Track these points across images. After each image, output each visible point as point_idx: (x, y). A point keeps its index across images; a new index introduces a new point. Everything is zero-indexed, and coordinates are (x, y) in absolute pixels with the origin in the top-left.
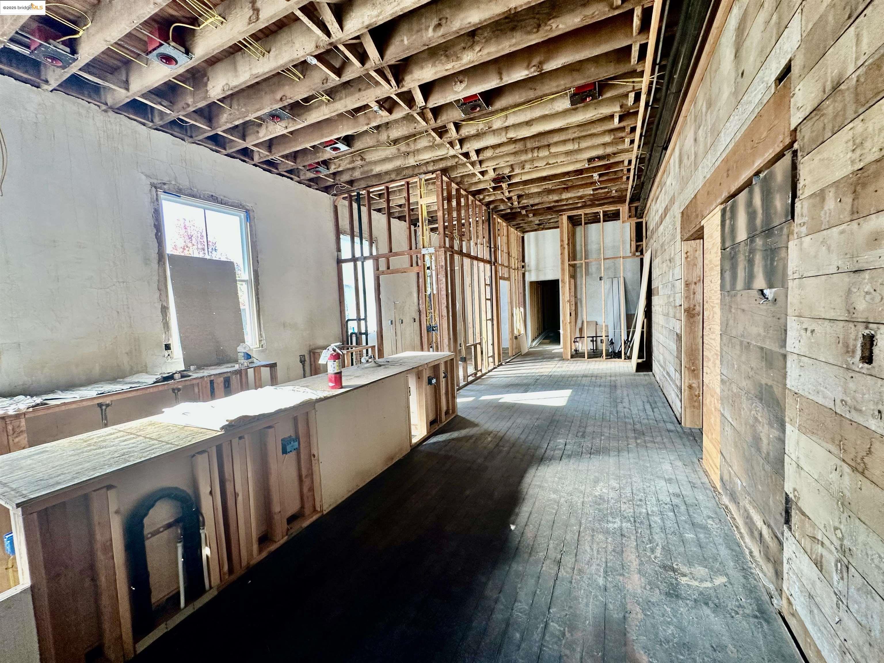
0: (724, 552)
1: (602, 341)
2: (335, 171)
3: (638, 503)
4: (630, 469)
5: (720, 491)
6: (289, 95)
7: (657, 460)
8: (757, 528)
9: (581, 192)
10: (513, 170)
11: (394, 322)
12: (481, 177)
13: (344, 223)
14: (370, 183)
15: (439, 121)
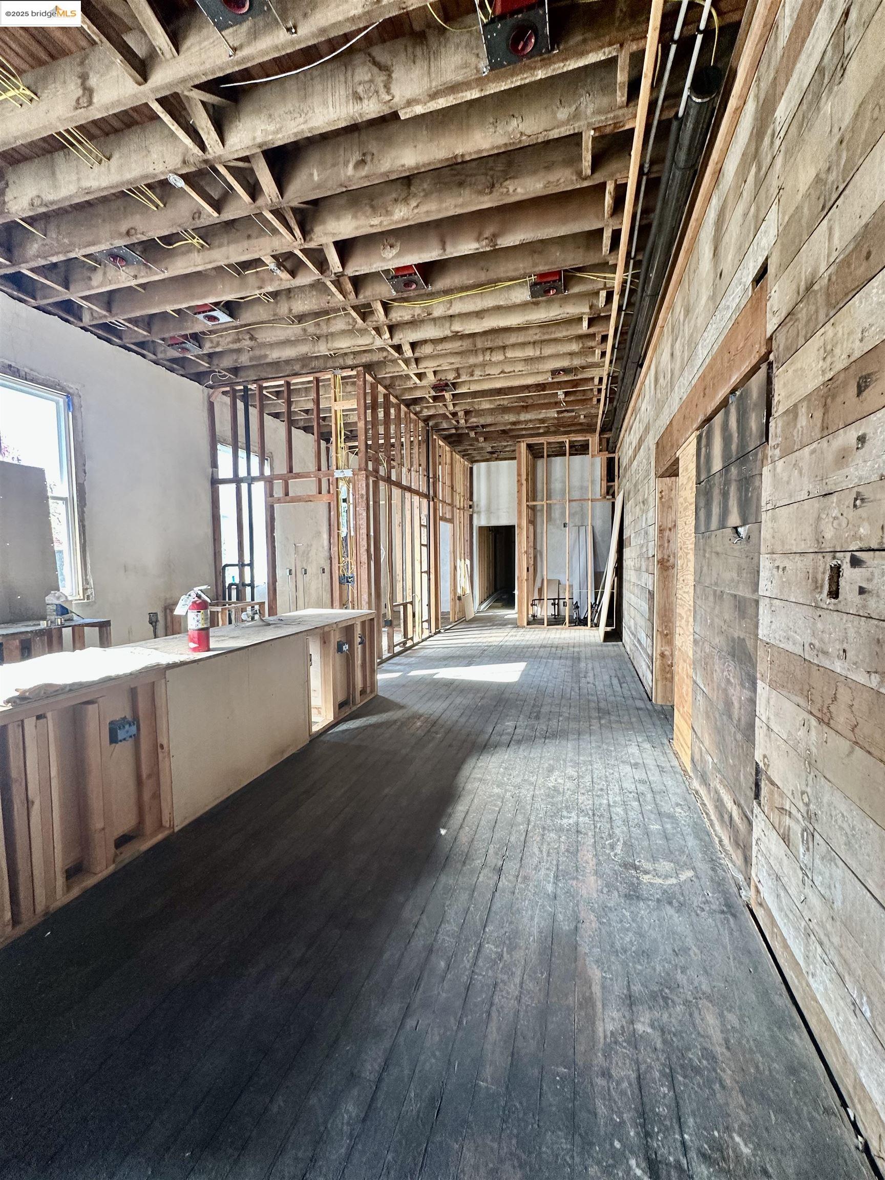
0: (692, 842)
1: (565, 605)
2: (211, 351)
3: (599, 793)
4: (591, 755)
5: (691, 774)
6: (140, 228)
7: (623, 742)
8: (727, 810)
9: (543, 414)
10: (459, 376)
11: (293, 572)
12: (418, 381)
13: (224, 427)
14: (264, 375)
15: (361, 296)
